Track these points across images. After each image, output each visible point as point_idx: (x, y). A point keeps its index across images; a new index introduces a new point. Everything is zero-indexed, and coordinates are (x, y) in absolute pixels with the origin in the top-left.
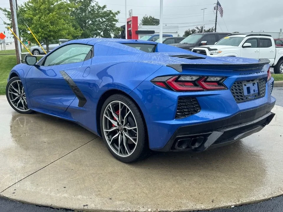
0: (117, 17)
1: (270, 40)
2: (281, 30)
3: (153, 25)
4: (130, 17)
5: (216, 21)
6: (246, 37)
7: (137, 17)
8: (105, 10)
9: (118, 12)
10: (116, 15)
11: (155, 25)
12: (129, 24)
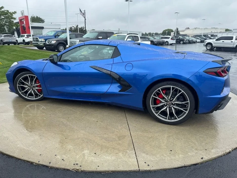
0: (14, 16)
1: (138, 37)
2: (119, 29)
3: (40, 22)
4: (22, 16)
5: (85, 22)
6: (127, 35)
7: (28, 16)
8: (3, 10)
9: (15, 12)
10: (13, 15)
11: (41, 22)
12: (22, 21)
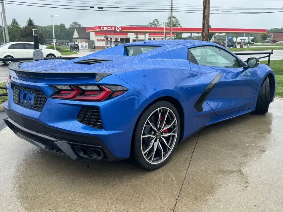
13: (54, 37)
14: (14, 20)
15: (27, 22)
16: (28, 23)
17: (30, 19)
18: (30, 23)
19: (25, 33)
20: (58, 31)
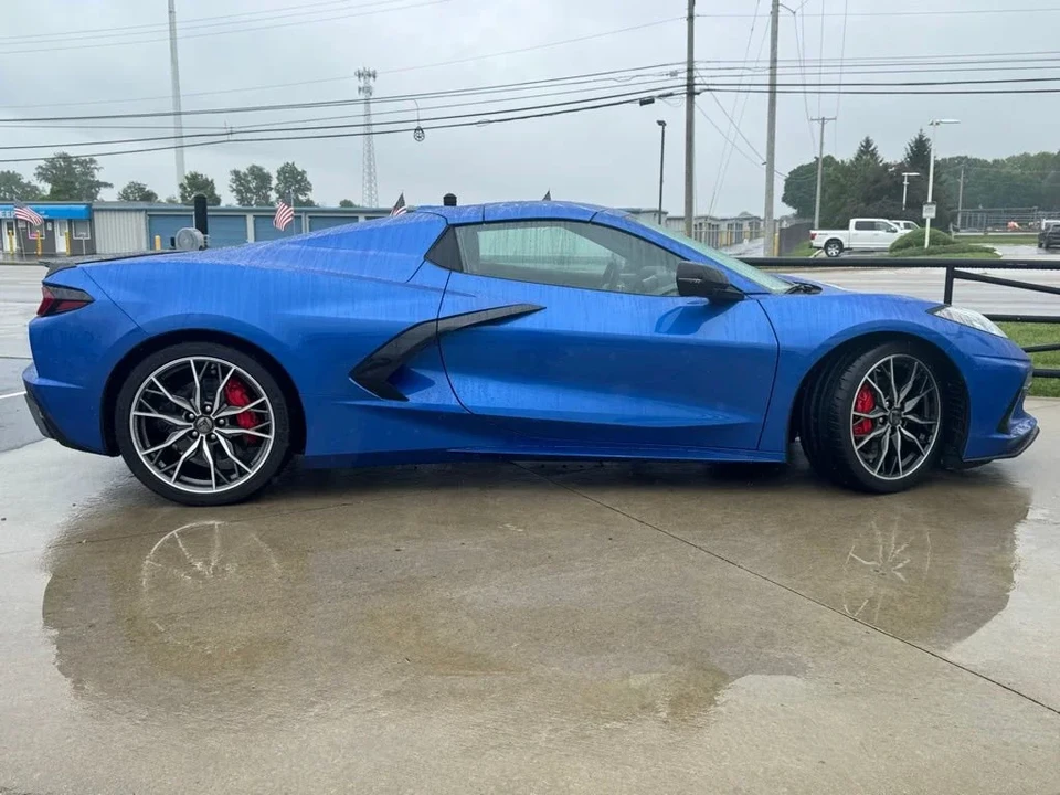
13: (929, 200)
14: (868, 143)
15: (908, 147)
16: (912, 150)
17: (921, 136)
18: (920, 150)
19: (878, 185)
20: (1049, 176)
